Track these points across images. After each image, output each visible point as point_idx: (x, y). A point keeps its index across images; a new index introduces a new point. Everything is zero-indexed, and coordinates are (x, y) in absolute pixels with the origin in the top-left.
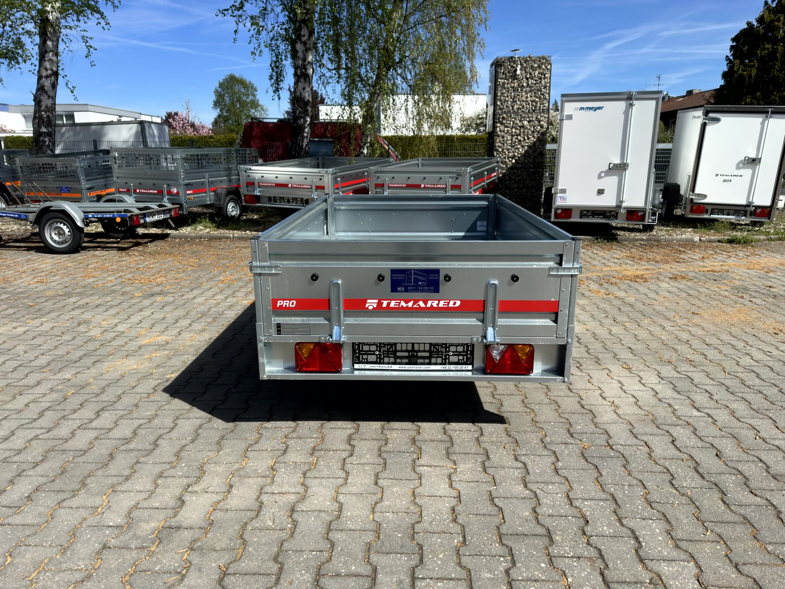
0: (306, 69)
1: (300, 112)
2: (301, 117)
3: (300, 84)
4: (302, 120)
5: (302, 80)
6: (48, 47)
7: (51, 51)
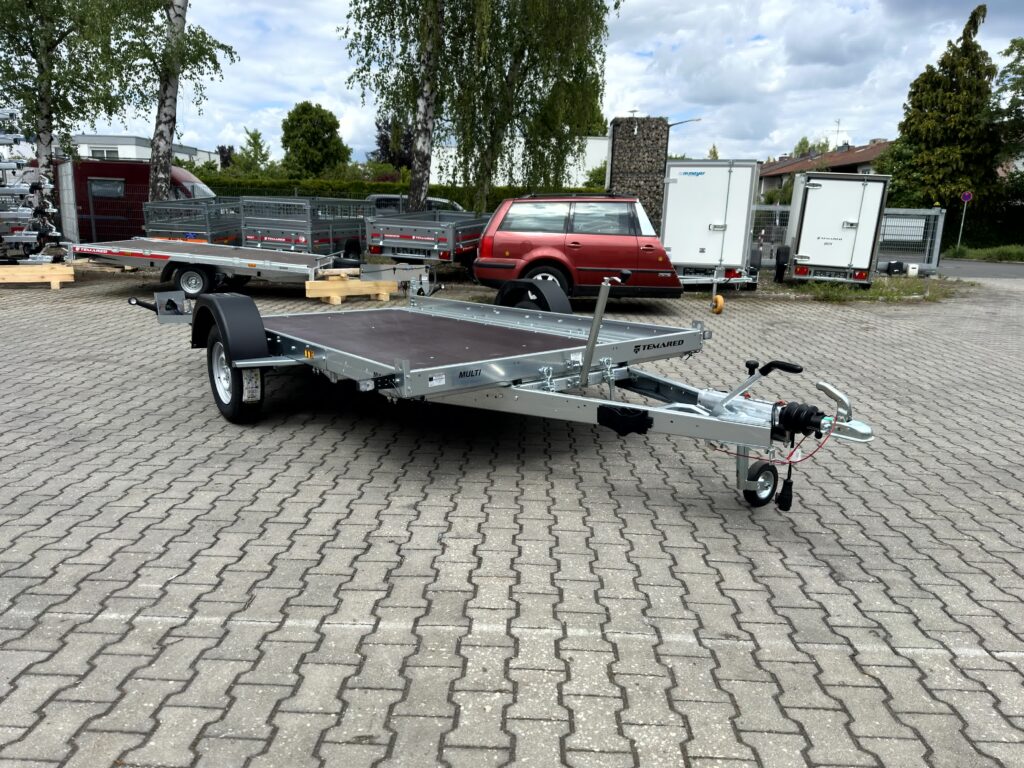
1: (419, 166)
2: (420, 171)
5: (423, 135)
6: (168, 93)
7: (171, 97)
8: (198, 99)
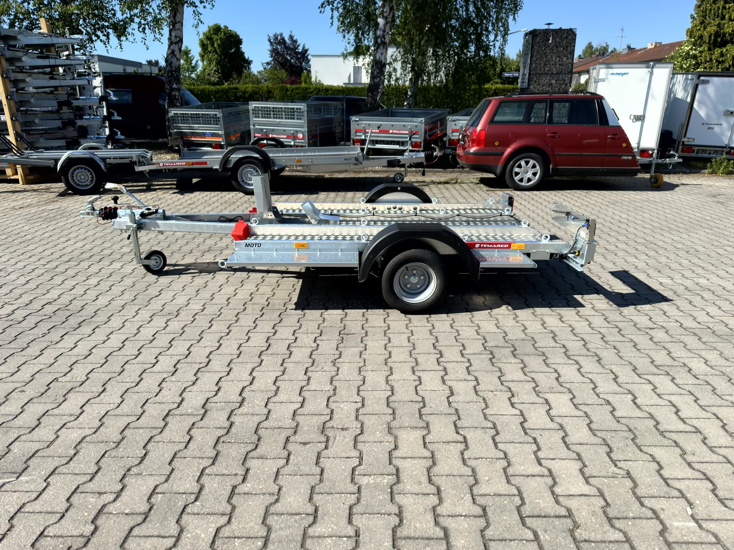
0: (385, 38)
1: (378, 73)
2: (378, 77)
3: (379, 50)
4: (378, 79)
5: (381, 47)
7: (179, 22)
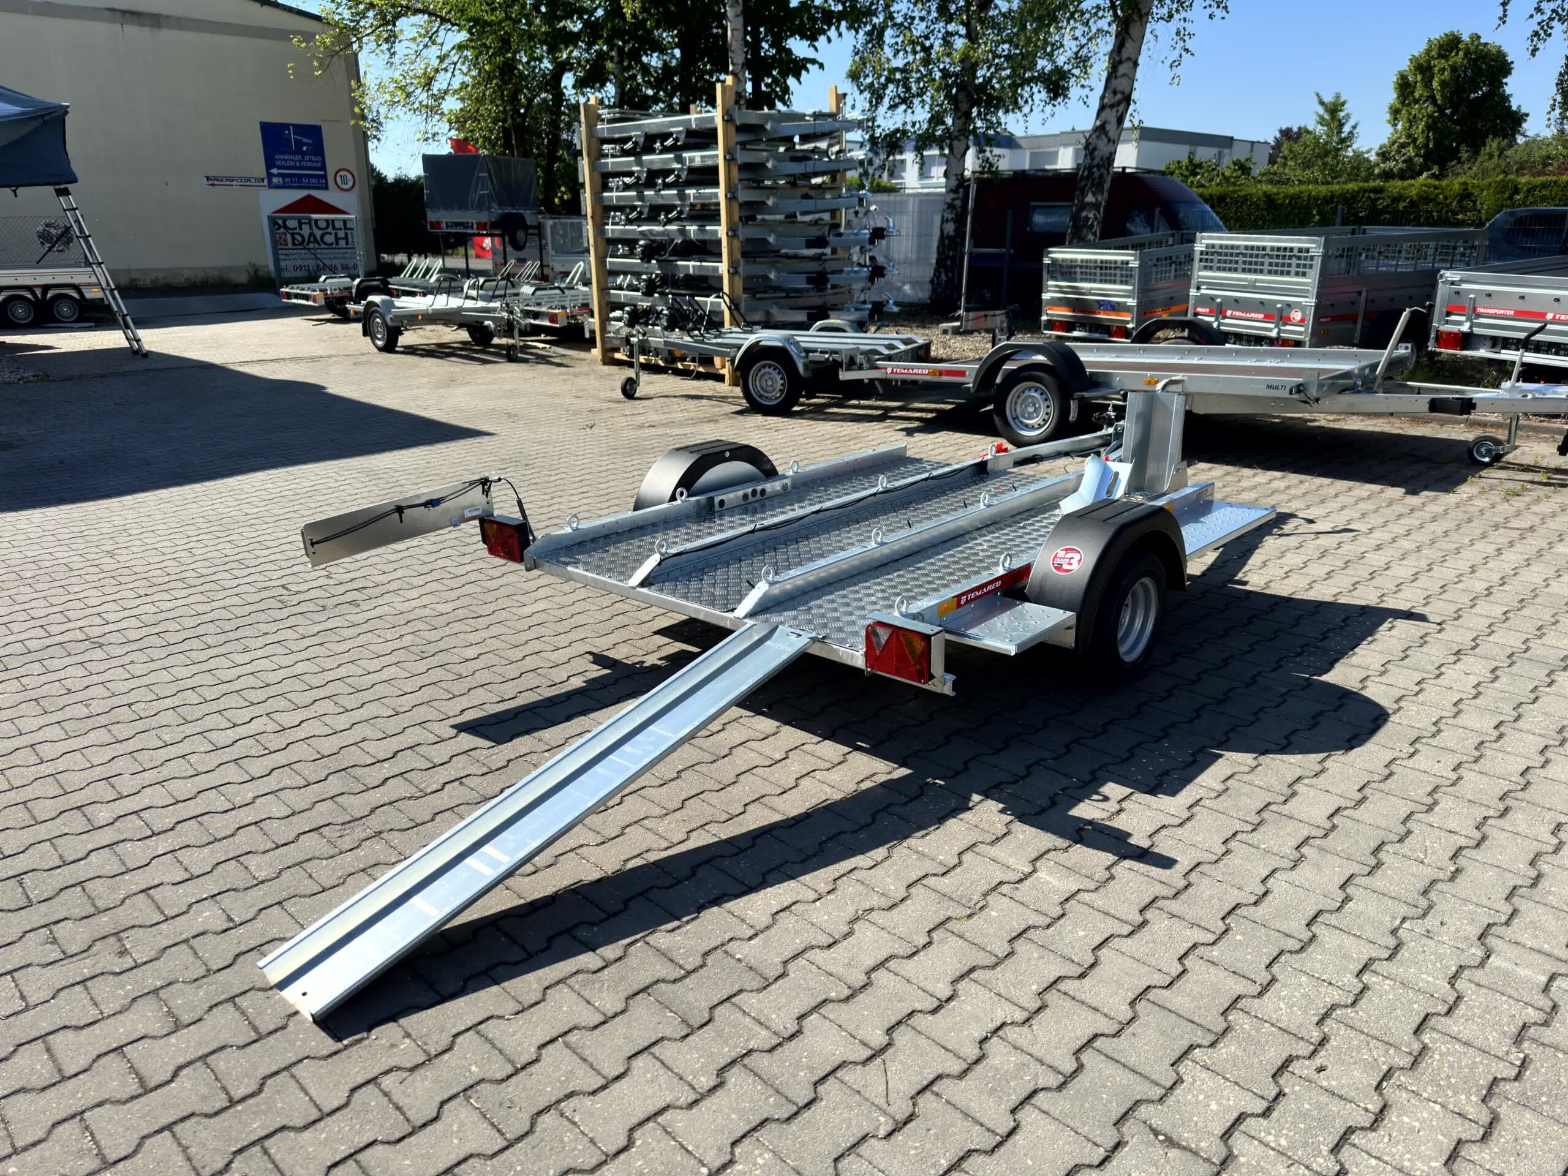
6: (1125, 54)
7: (1129, 59)
8: (1175, 56)
